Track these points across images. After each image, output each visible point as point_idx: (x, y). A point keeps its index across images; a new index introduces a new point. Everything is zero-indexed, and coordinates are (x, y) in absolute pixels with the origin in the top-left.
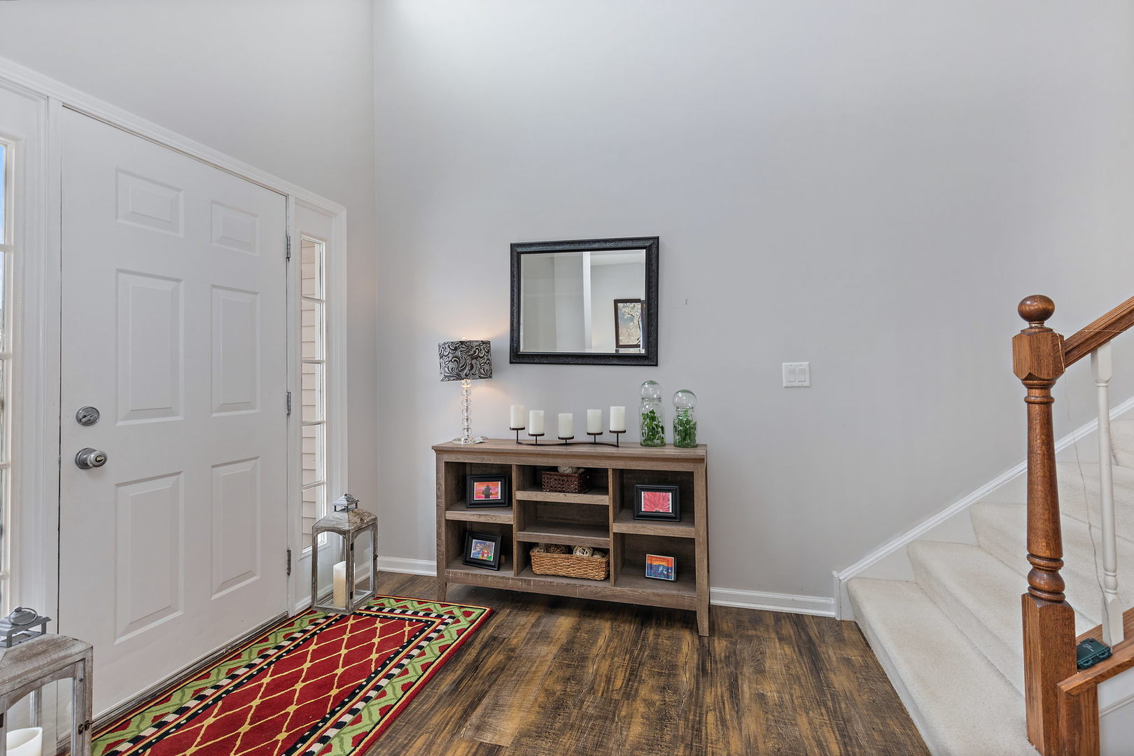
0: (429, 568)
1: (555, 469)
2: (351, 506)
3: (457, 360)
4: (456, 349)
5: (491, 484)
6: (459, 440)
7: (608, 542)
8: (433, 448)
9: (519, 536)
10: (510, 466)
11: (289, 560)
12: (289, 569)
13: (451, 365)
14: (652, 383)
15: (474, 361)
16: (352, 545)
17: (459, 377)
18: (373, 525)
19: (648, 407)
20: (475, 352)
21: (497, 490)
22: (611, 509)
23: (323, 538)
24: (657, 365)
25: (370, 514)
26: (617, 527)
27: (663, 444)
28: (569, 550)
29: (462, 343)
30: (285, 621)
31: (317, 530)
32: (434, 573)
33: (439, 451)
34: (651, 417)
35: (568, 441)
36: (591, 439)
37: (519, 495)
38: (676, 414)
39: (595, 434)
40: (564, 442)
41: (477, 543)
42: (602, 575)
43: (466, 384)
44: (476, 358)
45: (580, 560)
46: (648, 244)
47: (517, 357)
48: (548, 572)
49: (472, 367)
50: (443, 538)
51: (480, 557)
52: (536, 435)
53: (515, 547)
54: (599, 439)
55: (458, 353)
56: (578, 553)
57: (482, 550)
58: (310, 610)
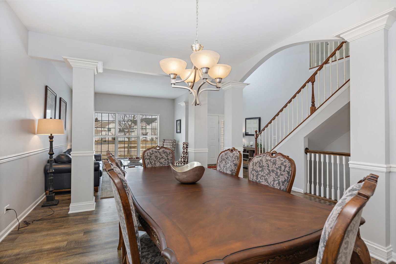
46: (259, 118)
47: (246, 135)
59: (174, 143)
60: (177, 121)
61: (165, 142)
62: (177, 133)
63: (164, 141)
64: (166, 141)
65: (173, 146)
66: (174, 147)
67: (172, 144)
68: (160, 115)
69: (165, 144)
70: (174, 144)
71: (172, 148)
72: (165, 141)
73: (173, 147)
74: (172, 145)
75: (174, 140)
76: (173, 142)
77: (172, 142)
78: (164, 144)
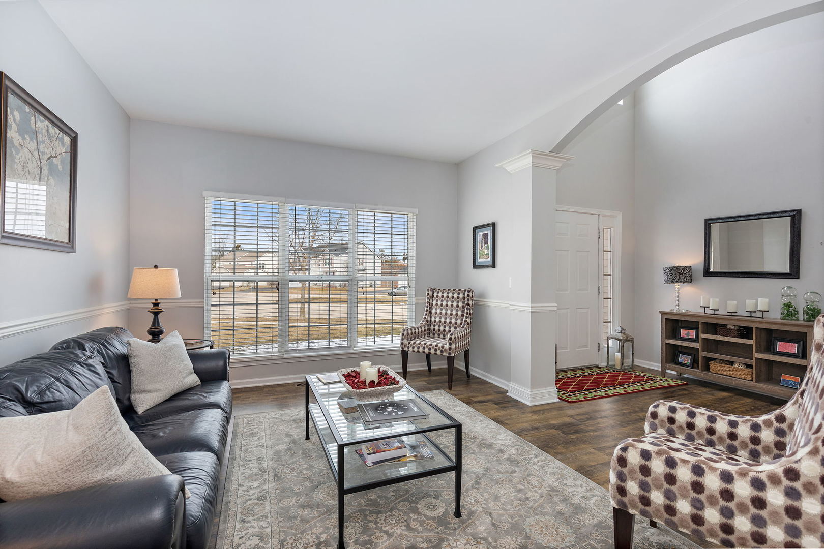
0: (658, 367)
1: (725, 326)
2: (623, 331)
3: (672, 275)
4: (671, 270)
5: (690, 331)
6: (674, 310)
7: (753, 362)
8: (659, 312)
9: (702, 354)
10: (698, 322)
11: (599, 346)
12: (599, 349)
13: (669, 277)
14: (790, 287)
15: (680, 276)
16: (623, 345)
17: (673, 282)
18: (632, 340)
19: (786, 300)
20: (681, 271)
21: (693, 334)
22: (754, 346)
23: (611, 342)
24: (798, 278)
25: (630, 336)
26: (757, 355)
27: (797, 319)
28: (732, 363)
29: (674, 267)
30: (597, 367)
31: (609, 338)
32: (660, 370)
33: (663, 313)
34: (789, 305)
35: (733, 314)
36: (749, 314)
37: (703, 336)
38: (806, 304)
39: (751, 312)
40: (731, 314)
41: (682, 356)
42: (750, 378)
43: (677, 285)
44: (682, 274)
45: (737, 369)
46: (792, 214)
47: (707, 273)
48: (719, 372)
49: (680, 278)
50: (664, 350)
51: (683, 362)
52: (714, 310)
53: (700, 359)
54: (753, 314)
55: (673, 272)
56: (736, 365)
57: (685, 359)
58: (606, 367)
59: (468, 300)
60: (475, 229)
61: (437, 296)
62: (475, 266)
63: (431, 293)
64: (440, 295)
65: (468, 309)
66: (470, 314)
67: (460, 304)
68: (416, 211)
69: (437, 305)
70: (468, 304)
71: (463, 315)
72: (435, 295)
73: (467, 313)
74: (463, 307)
75: (469, 292)
76: (464, 298)
77: (461, 296)
78: (434, 303)
